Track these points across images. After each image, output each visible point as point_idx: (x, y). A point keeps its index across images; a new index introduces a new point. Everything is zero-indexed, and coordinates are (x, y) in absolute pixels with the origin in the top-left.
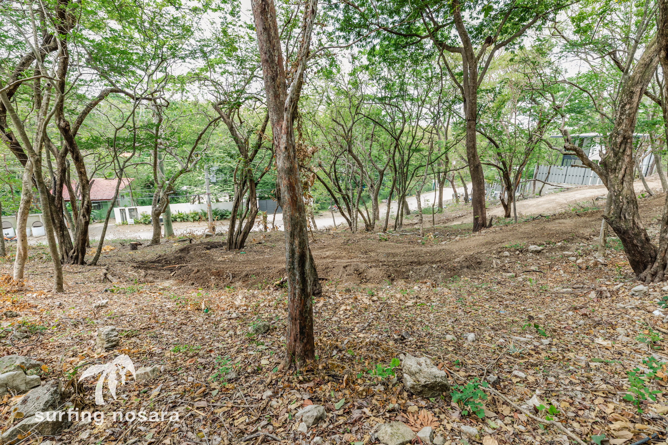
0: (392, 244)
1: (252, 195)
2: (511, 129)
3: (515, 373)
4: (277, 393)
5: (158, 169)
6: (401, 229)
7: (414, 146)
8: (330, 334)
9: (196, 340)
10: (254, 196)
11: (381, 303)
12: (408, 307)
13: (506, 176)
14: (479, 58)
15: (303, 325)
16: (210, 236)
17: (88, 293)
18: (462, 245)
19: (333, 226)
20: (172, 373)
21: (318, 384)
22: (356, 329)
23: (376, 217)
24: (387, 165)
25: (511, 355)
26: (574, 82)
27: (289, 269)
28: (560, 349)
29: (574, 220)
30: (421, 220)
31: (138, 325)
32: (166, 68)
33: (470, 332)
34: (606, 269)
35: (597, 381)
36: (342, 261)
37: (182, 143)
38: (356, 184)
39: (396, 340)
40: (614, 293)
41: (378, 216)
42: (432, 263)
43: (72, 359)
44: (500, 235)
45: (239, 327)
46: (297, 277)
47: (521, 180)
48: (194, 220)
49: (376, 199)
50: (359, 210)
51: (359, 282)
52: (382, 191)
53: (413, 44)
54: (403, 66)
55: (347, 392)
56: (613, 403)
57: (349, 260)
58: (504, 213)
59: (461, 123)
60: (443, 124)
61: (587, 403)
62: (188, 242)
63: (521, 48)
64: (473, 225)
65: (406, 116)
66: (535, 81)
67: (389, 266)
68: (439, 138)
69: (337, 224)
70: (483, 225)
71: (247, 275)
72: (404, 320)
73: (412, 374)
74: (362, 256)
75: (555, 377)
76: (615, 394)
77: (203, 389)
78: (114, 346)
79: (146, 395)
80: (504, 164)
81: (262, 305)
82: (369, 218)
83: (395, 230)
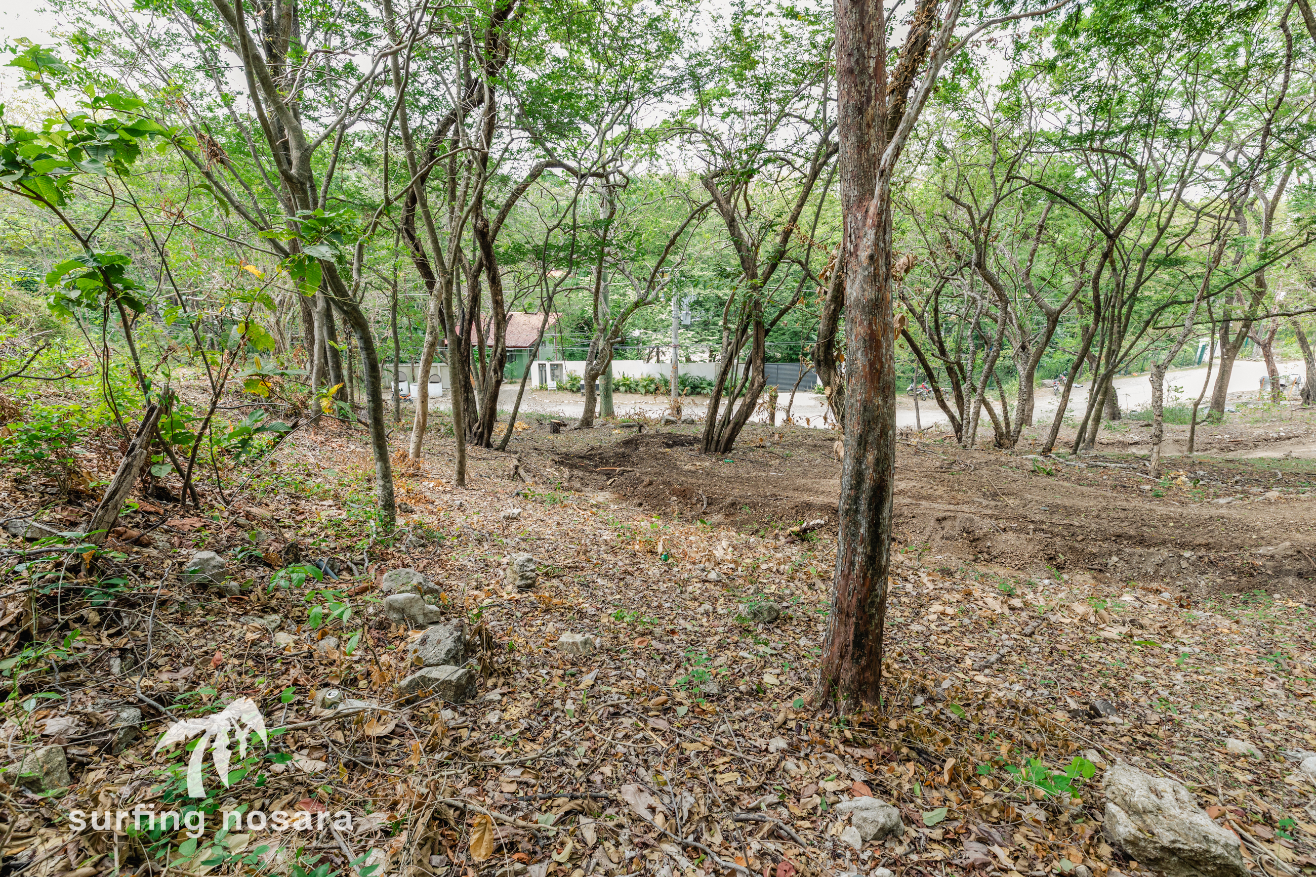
0: (1065, 484)
1: (757, 352)
4: (798, 749)
5: (601, 298)
6: (1093, 452)
7: (1159, 253)
8: (906, 657)
9: (649, 606)
11: (1031, 617)
12: (1106, 641)
15: (862, 629)
16: (673, 422)
17: (494, 494)
19: (915, 428)
20: (613, 652)
21: (886, 759)
22: (968, 662)
23: (1025, 418)
24: (1070, 300)
27: (847, 512)
30: (1159, 437)
31: (562, 561)
32: (629, 116)
36: (936, 506)
37: (642, 252)
38: (982, 340)
39: (1074, 714)
41: (1030, 417)
42: (1183, 546)
43: (476, 592)
45: (722, 601)
46: (862, 531)
48: (647, 392)
49: (1030, 377)
50: (983, 400)
51: (972, 558)
54: (1158, 49)
55: (952, 796)
57: (952, 507)
60: (1262, 193)
62: (636, 429)
67: (1054, 535)
69: (924, 423)
71: (733, 504)
72: (1095, 671)
73: (1133, 811)
74: (985, 502)
77: (663, 698)
78: (529, 586)
79: (573, 680)
81: (764, 567)
82: (1006, 418)
83: (1075, 452)
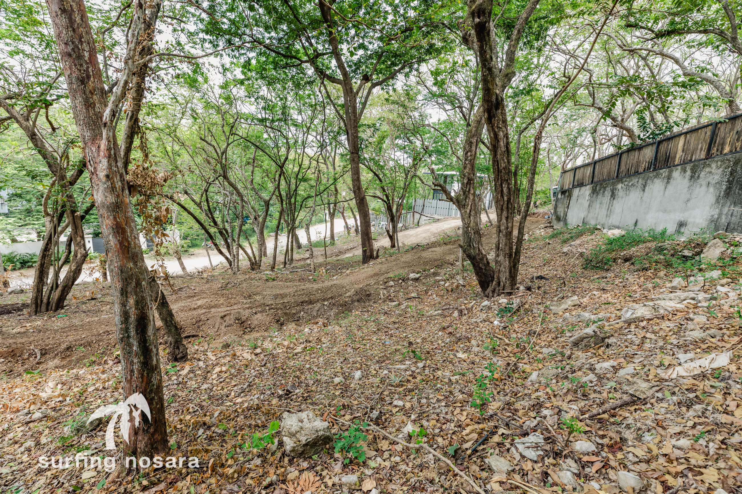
0: (281, 283)
1: (76, 232)
2: (391, 163)
3: (395, 403)
6: (292, 266)
7: (300, 177)
8: (196, 408)
10: (80, 233)
11: (265, 356)
12: (296, 354)
13: (389, 208)
14: (357, 93)
18: (352, 278)
19: (209, 266)
21: (171, 483)
22: (233, 394)
23: (263, 252)
24: (272, 195)
25: (392, 386)
26: (437, 127)
27: (122, 340)
28: (432, 369)
29: (442, 248)
30: (312, 255)
33: (357, 369)
34: (464, 290)
35: (457, 393)
36: (220, 310)
39: (280, 397)
40: (470, 310)
41: (265, 252)
42: (324, 300)
44: (386, 266)
45: (47, 431)
46: (135, 348)
47: (403, 211)
49: (262, 233)
50: (240, 246)
51: (242, 332)
52: (269, 223)
53: (294, 66)
54: (285, 88)
55: (213, 481)
56: (466, 410)
57: (228, 308)
58: (390, 244)
59: (347, 155)
60: (330, 154)
61: (448, 417)
63: (394, 90)
64: (361, 257)
65: (291, 142)
66: (408, 122)
67: (278, 309)
68: (328, 168)
69: (214, 264)
70: (371, 257)
71: (68, 348)
72: (291, 370)
73: (292, 435)
74: (245, 301)
75: (426, 398)
76: (468, 402)
80: (387, 197)
81: (90, 389)
82: (254, 255)
83: (285, 267)
